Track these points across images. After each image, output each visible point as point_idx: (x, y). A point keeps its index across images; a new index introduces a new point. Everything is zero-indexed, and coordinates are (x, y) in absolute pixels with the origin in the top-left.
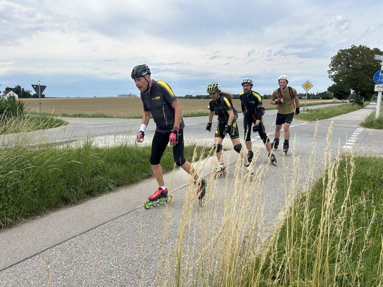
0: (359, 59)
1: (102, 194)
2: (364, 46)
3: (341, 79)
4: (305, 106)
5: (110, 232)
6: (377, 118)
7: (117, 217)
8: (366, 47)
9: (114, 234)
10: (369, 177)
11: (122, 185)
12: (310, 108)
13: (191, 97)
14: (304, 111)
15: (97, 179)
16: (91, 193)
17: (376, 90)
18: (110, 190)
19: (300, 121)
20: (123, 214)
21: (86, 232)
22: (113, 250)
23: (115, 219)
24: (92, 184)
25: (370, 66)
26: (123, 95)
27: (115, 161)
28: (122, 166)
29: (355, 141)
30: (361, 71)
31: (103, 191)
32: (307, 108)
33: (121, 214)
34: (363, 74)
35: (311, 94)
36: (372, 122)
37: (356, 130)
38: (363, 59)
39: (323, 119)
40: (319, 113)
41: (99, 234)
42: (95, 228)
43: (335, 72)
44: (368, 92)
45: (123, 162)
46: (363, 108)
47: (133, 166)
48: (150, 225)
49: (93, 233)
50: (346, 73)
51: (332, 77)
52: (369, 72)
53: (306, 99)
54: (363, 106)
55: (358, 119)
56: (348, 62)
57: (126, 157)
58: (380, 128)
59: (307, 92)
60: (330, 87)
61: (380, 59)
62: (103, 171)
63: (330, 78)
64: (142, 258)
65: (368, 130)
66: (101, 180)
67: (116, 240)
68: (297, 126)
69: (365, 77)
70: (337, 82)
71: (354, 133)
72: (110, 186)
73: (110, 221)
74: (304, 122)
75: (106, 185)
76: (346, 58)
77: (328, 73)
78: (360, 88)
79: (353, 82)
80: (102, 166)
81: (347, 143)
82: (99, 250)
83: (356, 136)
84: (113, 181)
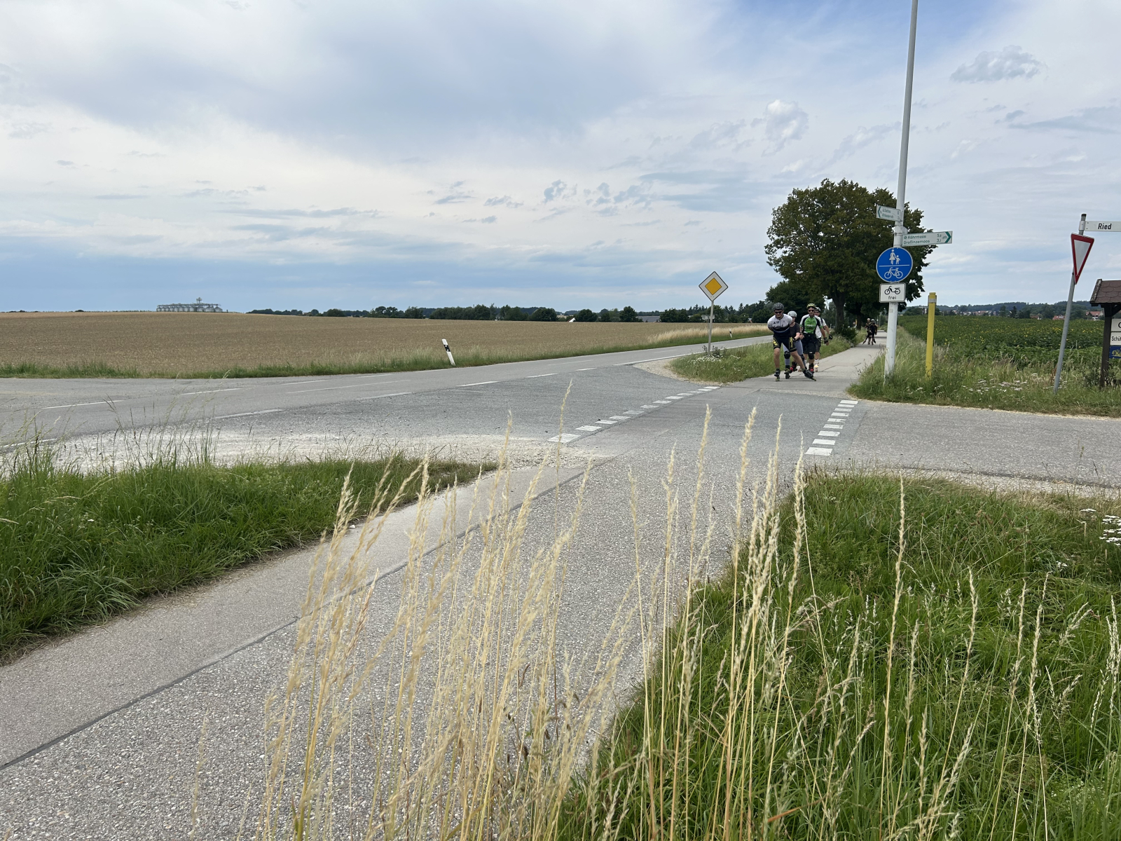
0: (842, 218)
1: (84, 624)
2: (852, 182)
3: (799, 268)
4: (710, 340)
5: (107, 751)
6: (888, 373)
7: (137, 701)
8: (857, 185)
9: (123, 757)
10: (872, 532)
11: (156, 593)
12: (721, 346)
13: (392, 313)
14: (706, 354)
15: (68, 578)
16: (46, 626)
17: (883, 298)
18: (116, 611)
19: (695, 382)
20: (155, 688)
21: (23, 758)
22: (114, 812)
23: (130, 704)
24: (51, 596)
25: (868, 237)
26: (174, 306)
27: (134, 517)
28: (158, 531)
29: (837, 435)
30: (848, 248)
31: (90, 616)
32: (715, 346)
33: (149, 689)
34: (852, 255)
35: (726, 307)
36: (877, 383)
37: (839, 405)
38: (851, 217)
39: (755, 375)
40: (745, 359)
41: (67, 762)
42: (55, 741)
43: (784, 249)
44: (865, 303)
45: (163, 518)
46: (855, 346)
47: (196, 528)
48: (246, 718)
49: (47, 761)
50: (812, 254)
51: (777, 262)
52: (865, 251)
53: (711, 321)
54: (855, 340)
55: (844, 376)
56: (815, 223)
57: (172, 503)
58: (897, 398)
59: (713, 302)
60: (772, 290)
61: (890, 219)
62: (92, 553)
63: (771, 264)
64: (214, 828)
65: (870, 404)
66: (86, 581)
67: (126, 777)
68: (687, 397)
69: (858, 263)
70: (790, 276)
71: (834, 414)
72: (115, 600)
73: (109, 713)
74: (706, 386)
75: (101, 597)
76: (809, 215)
77: (767, 253)
78: (846, 293)
79: (829, 277)
80: (87, 533)
81: (816, 441)
82: (67, 817)
83: (838, 420)
84: (124, 582)
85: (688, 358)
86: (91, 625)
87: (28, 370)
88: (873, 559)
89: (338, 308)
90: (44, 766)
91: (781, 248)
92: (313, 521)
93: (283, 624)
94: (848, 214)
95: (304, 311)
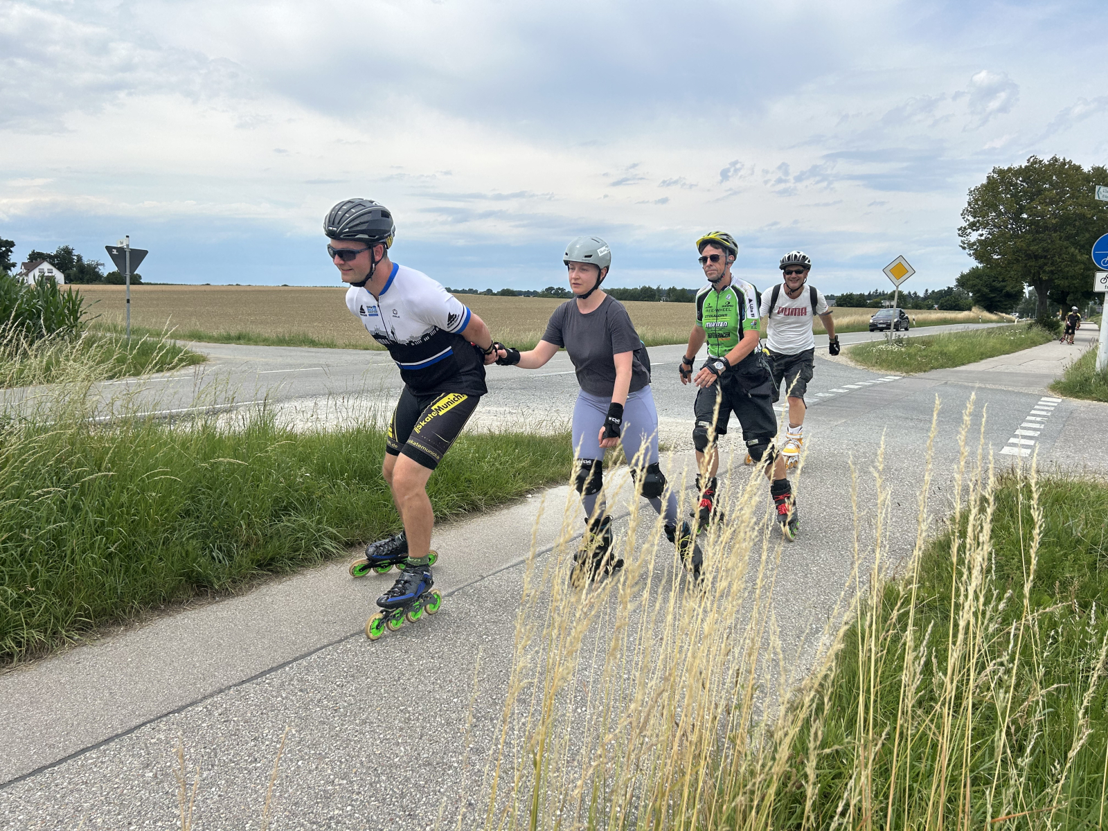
0: (1051, 199)
1: (303, 566)
2: (1064, 160)
3: (997, 252)
5: (325, 679)
6: (1099, 370)
7: (346, 638)
8: (1070, 162)
9: (338, 686)
10: (1079, 541)
11: (360, 543)
12: (904, 334)
13: (560, 294)
14: (887, 342)
15: (288, 524)
16: (271, 565)
17: (1098, 287)
18: (327, 557)
19: (875, 370)
21: (256, 677)
22: (332, 733)
23: (341, 640)
24: (275, 539)
25: (1081, 219)
27: (342, 474)
28: (362, 488)
29: (1036, 435)
30: (1055, 231)
31: (306, 559)
32: (898, 334)
33: (357, 628)
34: (1060, 239)
35: (909, 293)
36: (1086, 380)
37: (1040, 403)
38: (1061, 198)
39: (942, 366)
40: (931, 348)
41: (293, 685)
42: (282, 666)
43: (980, 232)
44: (1073, 292)
45: (366, 476)
48: (440, 664)
49: (276, 682)
50: (1012, 237)
51: (971, 245)
52: (1077, 234)
53: (894, 307)
55: (1046, 371)
56: (1018, 204)
57: (373, 464)
59: (897, 287)
60: (962, 276)
62: (308, 503)
63: (964, 248)
64: (416, 758)
65: (1075, 403)
66: (303, 528)
67: (342, 703)
68: (866, 386)
69: (1067, 248)
70: (986, 260)
71: (1033, 412)
72: (327, 547)
73: (325, 647)
74: (887, 375)
75: (315, 543)
76: (1011, 195)
77: (960, 235)
78: (1051, 280)
79: (1032, 263)
80: (304, 486)
81: (1012, 440)
82: (294, 732)
83: (1039, 419)
84: (335, 531)
85: (868, 345)
86: (307, 567)
87: (244, 338)
88: (1079, 570)
89: (511, 288)
90: (273, 687)
91: (977, 230)
92: (494, 489)
93: (470, 581)
94: (1057, 194)
95: (480, 291)
